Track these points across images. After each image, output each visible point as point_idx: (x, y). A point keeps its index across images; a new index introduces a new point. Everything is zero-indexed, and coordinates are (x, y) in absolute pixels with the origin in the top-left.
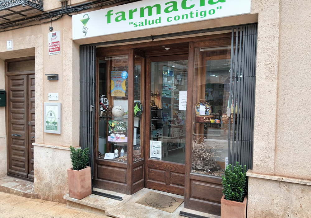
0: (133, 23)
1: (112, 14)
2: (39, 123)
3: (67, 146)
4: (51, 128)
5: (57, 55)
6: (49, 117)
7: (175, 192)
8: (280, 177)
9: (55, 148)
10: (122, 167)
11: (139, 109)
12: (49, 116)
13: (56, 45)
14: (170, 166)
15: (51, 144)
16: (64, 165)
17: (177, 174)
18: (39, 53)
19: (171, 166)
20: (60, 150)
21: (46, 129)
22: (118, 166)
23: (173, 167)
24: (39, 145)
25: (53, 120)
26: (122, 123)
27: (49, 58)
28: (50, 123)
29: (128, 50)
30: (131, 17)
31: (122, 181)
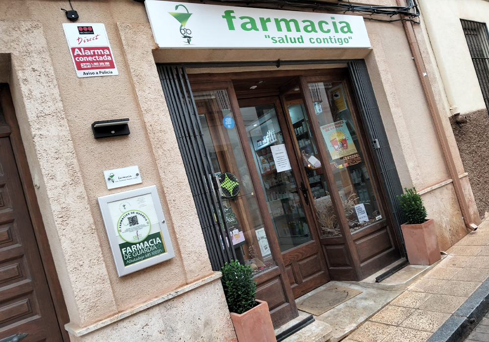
0: (271, 37)
1: (234, 17)
2: (87, 262)
3: (199, 277)
4: (143, 254)
5: (109, 78)
6: (127, 231)
7: (311, 287)
8: (430, 188)
9: (170, 297)
10: (272, 277)
11: (234, 182)
12: (128, 227)
13: (98, 55)
14: (295, 254)
15: (144, 300)
16: (207, 324)
17: (305, 261)
18: (34, 70)
19: (297, 254)
20: (185, 297)
21: (126, 264)
22: (266, 279)
23: (299, 252)
24: (109, 323)
25: (144, 233)
26: (227, 209)
27: (81, 84)
28: (135, 244)
29: (227, 82)
30: (265, 29)
31: (279, 302)
